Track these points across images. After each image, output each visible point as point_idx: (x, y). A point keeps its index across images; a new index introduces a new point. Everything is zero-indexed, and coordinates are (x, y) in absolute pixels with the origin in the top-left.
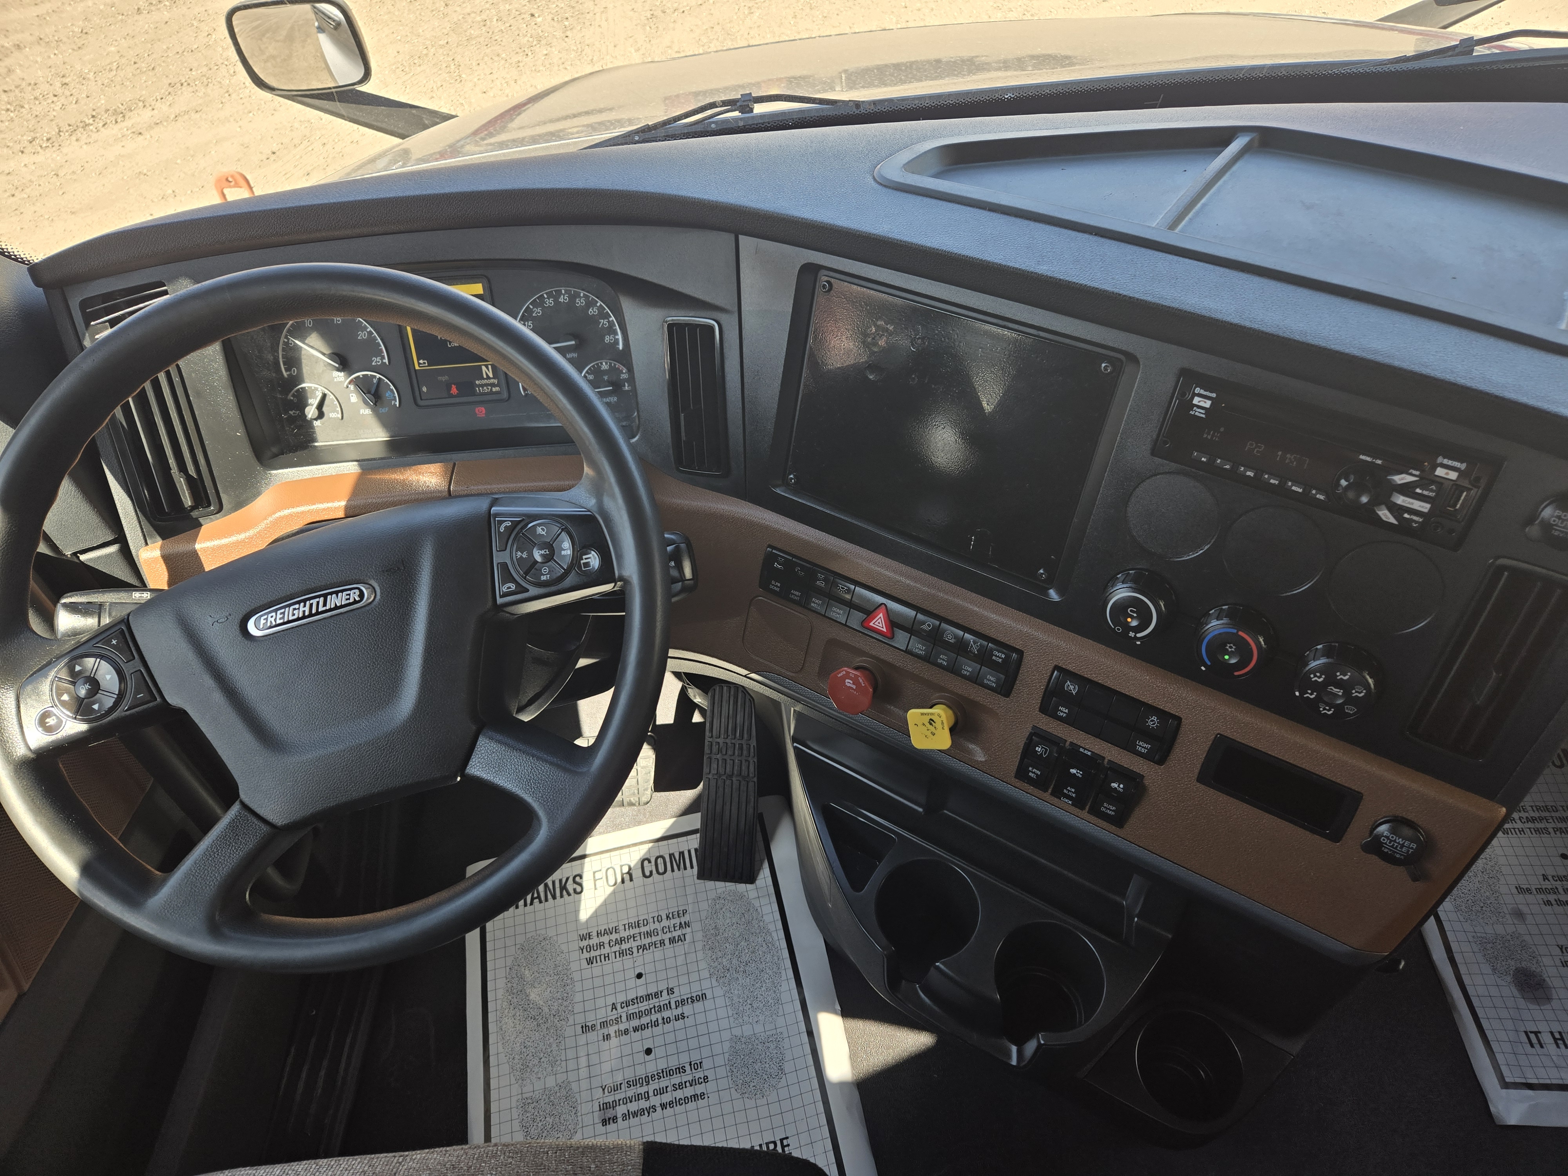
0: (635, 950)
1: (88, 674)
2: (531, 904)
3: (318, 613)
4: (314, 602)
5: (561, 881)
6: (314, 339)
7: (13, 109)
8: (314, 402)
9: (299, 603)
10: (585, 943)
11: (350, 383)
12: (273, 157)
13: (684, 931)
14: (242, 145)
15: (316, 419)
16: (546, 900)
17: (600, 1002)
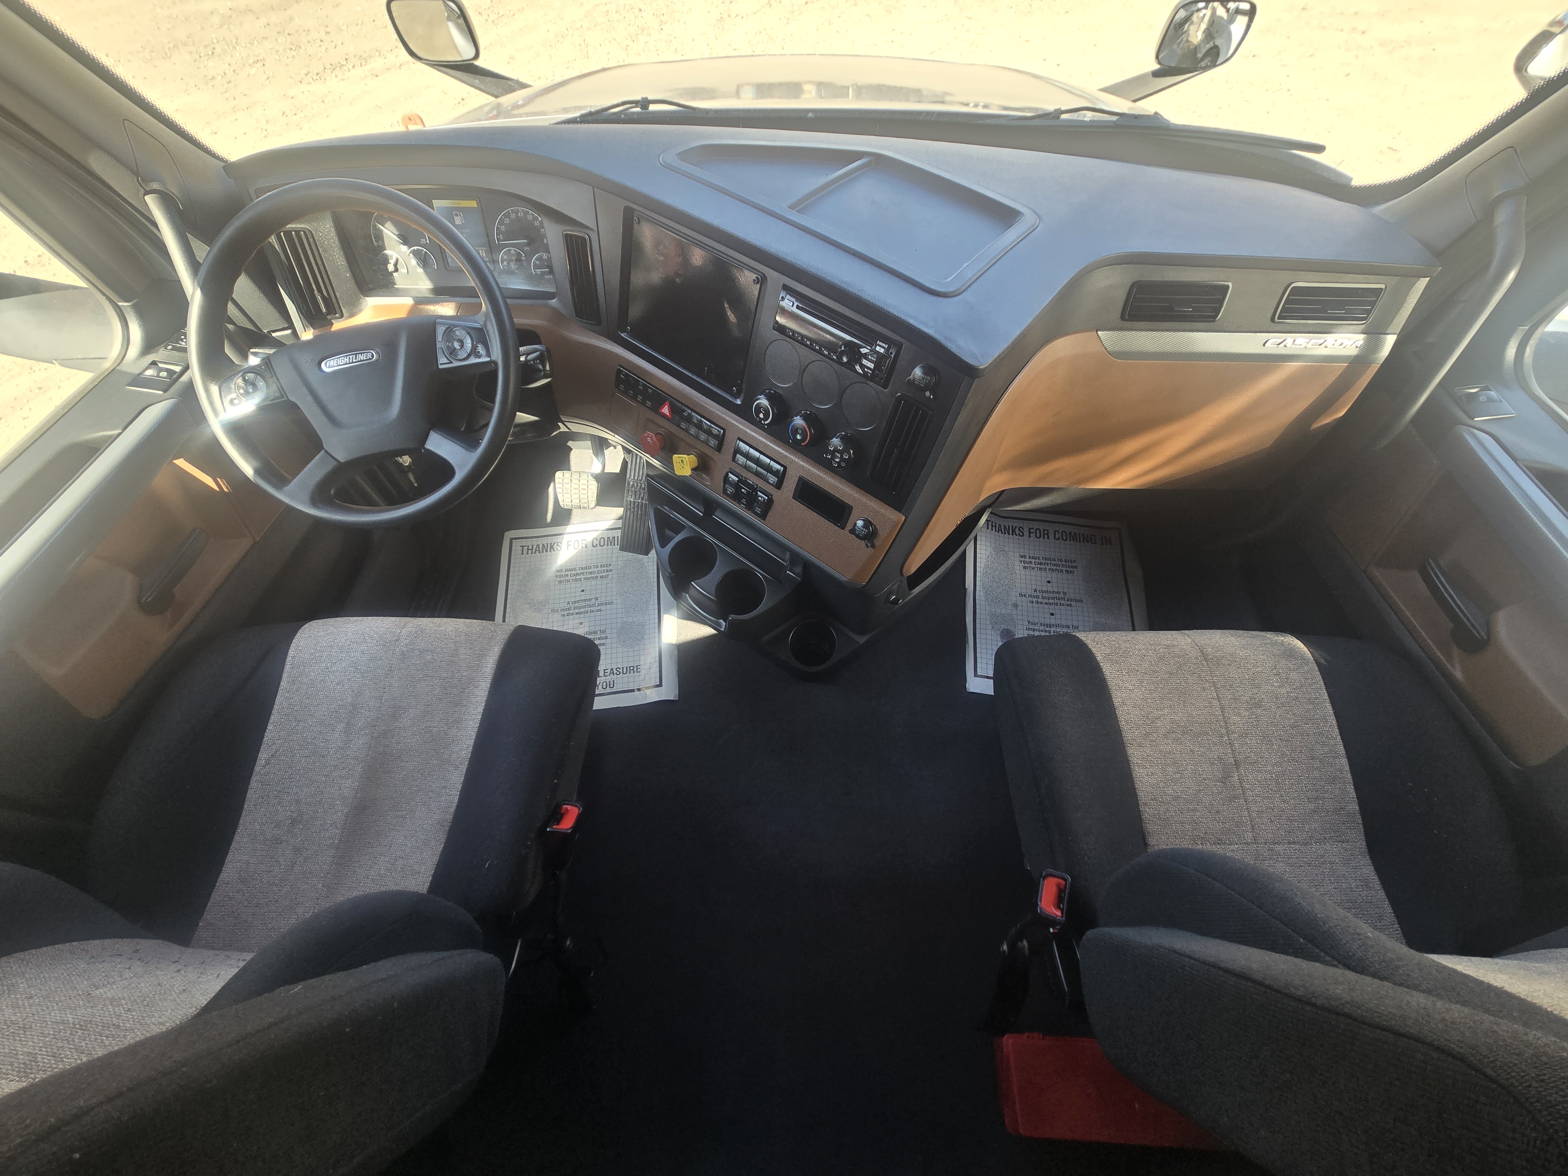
0: (583, 579)
1: (251, 381)
2: (535, 553)
3: (353, 363)
4: (351, 357)
5: (551, 544)
6: (389, 224)
7: (294, 49)
8: (392, 262)
9: (344, 356)
10: (559, 574)
11: (410, 253)
12: (462, 103)
13: (608, 573)
14: (443, 92)
15: (394, 272)
16: (543, 552)
17: (562, 601)
